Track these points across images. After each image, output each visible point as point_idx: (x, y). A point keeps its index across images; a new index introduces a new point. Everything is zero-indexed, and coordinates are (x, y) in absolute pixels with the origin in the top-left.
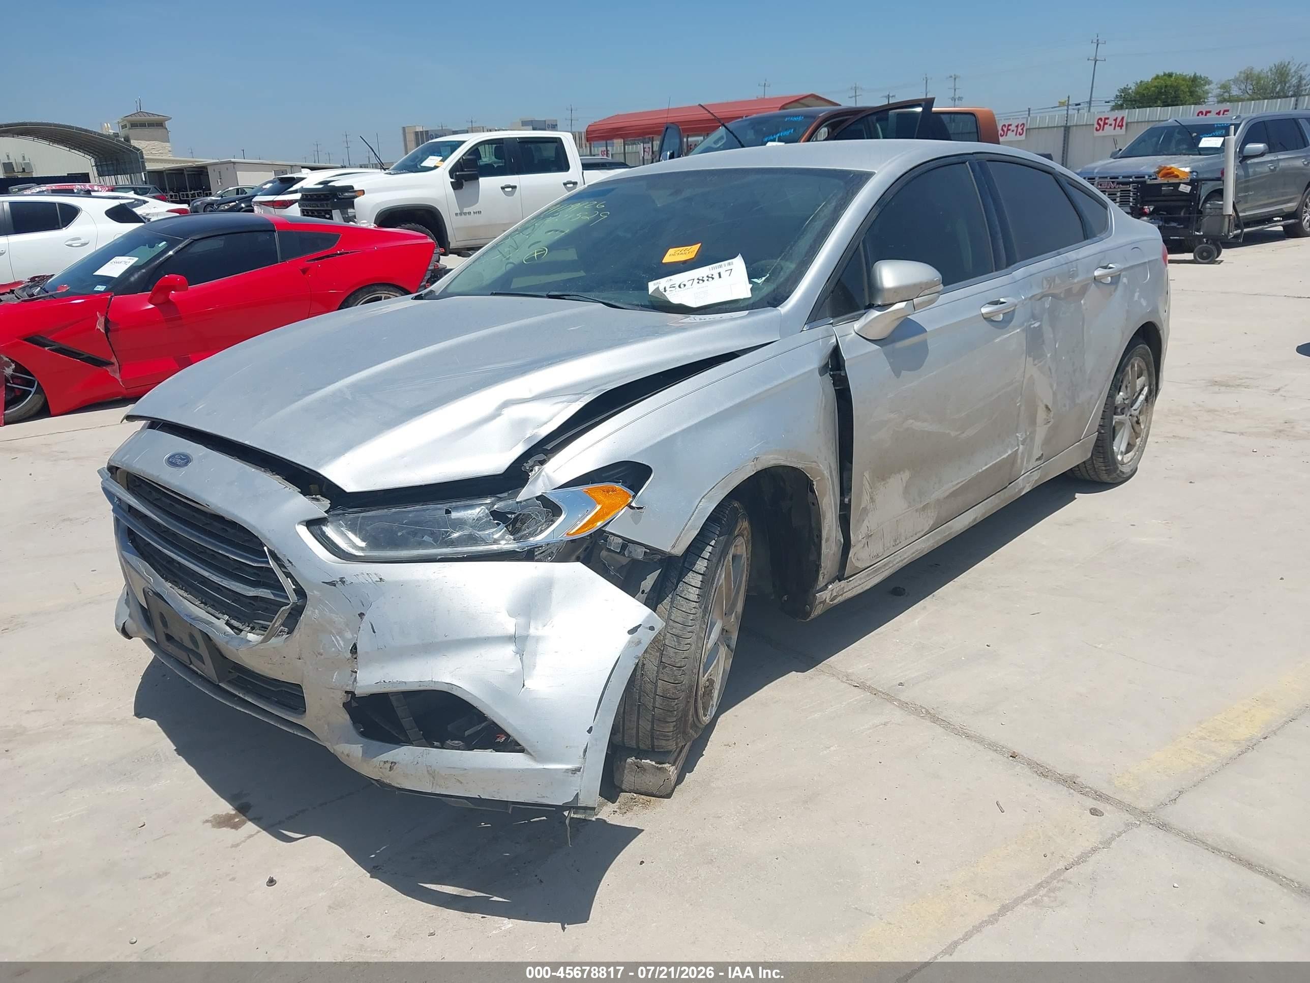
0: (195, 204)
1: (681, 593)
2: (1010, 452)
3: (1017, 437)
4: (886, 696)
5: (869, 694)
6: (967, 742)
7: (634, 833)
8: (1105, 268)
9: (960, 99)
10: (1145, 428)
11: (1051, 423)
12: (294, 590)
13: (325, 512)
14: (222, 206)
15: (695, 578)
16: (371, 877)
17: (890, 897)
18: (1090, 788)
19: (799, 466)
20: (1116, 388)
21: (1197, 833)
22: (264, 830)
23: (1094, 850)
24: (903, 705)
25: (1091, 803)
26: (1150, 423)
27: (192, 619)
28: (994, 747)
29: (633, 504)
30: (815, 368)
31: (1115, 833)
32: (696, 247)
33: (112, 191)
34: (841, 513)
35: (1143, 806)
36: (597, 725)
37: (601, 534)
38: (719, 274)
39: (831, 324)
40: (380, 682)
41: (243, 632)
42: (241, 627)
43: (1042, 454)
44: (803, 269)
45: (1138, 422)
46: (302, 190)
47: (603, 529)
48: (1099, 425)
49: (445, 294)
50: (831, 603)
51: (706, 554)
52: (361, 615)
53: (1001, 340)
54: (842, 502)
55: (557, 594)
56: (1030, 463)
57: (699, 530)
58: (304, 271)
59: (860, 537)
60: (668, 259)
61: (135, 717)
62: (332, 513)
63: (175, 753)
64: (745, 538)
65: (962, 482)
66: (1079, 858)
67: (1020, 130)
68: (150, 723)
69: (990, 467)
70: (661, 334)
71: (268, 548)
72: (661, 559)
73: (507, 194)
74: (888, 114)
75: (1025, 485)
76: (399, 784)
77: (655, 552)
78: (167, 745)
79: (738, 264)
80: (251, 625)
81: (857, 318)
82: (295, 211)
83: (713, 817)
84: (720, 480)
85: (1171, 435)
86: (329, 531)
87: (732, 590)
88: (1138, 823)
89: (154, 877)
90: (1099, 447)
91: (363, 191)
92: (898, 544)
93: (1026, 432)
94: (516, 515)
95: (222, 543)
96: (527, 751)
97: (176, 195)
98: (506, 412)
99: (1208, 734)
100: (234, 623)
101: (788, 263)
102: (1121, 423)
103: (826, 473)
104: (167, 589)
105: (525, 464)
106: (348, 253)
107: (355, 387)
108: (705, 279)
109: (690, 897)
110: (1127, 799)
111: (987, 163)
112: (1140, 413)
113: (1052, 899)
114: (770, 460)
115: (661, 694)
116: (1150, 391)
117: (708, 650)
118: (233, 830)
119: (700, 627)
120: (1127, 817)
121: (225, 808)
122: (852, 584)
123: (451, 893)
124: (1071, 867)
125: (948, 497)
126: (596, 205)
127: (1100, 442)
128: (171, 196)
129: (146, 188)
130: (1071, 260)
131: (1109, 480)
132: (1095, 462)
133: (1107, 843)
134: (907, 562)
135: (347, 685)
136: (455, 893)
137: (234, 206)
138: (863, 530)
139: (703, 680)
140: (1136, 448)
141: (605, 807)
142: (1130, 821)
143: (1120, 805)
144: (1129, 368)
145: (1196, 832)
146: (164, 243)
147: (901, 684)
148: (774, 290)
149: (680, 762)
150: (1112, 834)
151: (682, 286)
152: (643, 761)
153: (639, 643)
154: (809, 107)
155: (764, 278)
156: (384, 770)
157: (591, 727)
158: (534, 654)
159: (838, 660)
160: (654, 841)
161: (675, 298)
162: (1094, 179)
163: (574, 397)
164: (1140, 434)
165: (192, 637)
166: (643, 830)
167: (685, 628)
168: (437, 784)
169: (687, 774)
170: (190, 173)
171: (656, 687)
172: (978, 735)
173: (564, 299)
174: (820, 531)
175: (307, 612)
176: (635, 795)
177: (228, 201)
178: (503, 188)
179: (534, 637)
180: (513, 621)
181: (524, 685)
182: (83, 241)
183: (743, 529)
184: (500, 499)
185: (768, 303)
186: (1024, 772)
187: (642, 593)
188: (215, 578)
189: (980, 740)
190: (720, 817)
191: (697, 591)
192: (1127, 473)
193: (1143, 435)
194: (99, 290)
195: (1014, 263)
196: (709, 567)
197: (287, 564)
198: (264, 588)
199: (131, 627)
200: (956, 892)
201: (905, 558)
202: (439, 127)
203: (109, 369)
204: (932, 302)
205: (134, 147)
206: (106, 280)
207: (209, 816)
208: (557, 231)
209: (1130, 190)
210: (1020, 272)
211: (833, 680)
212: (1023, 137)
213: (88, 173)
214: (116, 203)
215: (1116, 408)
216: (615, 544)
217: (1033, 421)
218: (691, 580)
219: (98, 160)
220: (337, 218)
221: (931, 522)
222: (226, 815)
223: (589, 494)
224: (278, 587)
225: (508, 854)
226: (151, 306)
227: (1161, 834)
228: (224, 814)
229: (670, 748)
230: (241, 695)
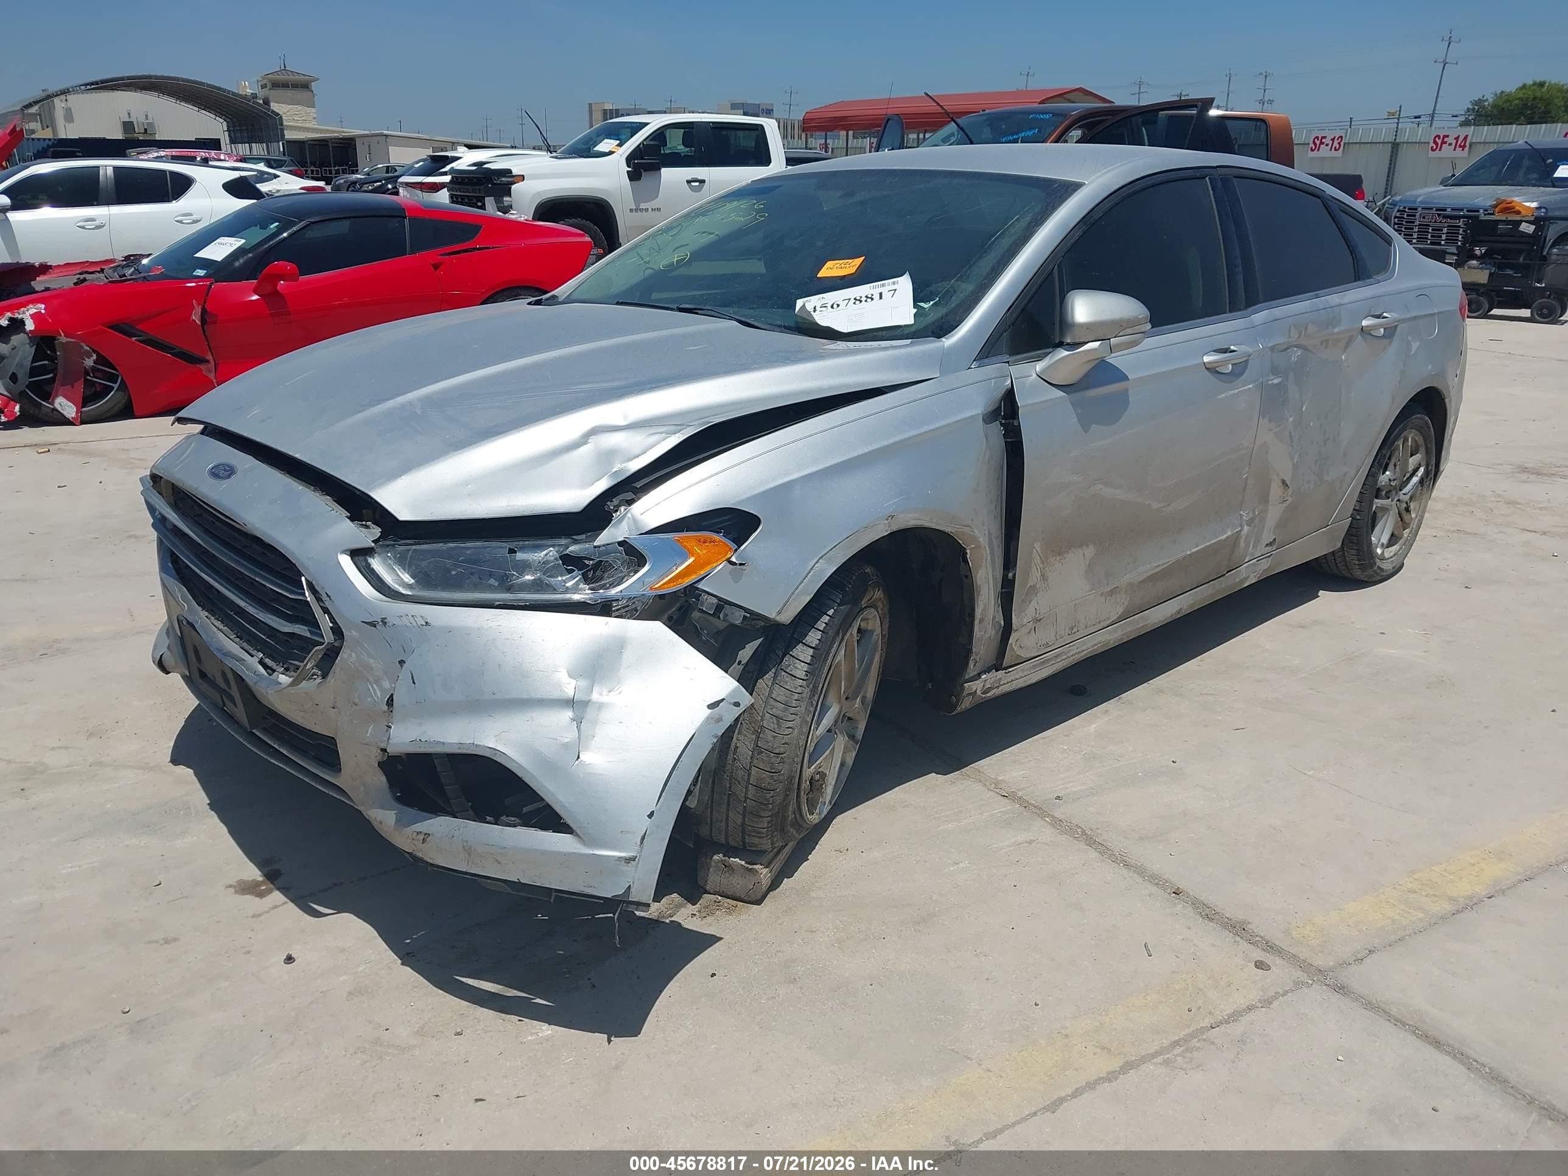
0: (337, 183)
1: (786, 668)
2: (1229, 533)
3: (1241, 516)
4: (1039, 811)
5: (1018, 806)
6: (1125, 871)
7: (711, 940)
8: (1378, 317)
9: (1271, 102)
10: (1416, 516)
11: (1288, 503)
12: (331, 628)
13: (373, 541)
14: (365, 186)
15: (803, 653)
16: (402, 964)
17: (995, 1041)
18: (1261, 937)
19: (948, 530)
20: (1381, 465)
21: (1380, 1001)
22: (292, 901)
23: (1250, 1008)
24: (1057, 823)
25: (1258, 954)
26: (1424, 512)
27: (223, 654)
28: (1156, 880)
29: (733, 559)
30: (978, 415)
31: (1281, 991)
32: (858, 261)
33: (241, 161)
34: (1004, 590)
35: (1321, 963)
36: (660, 809)
37: (692, 591)
38: (881, 294)
39: (1008, 362)
40: (416, 740)
41: (276, 673)
42: (275, 667)
43: (1275, 539)
44: (980, 294)
45: (1407, 510)
46: (452, 171)
47: (696, 585)
48: (1354, 509)
49: (568, 300)
50: (984, 696)
51: (821, 625)
52: (402, 662)
53: (1226, 397)
54: (1005, 577)
55: (628, 656)
56: (1258, 548)
57: (812, 595)
58: (436, 267)
59: (1025, 621)
60: (823, 273)
61: (170, 764)
62: (381, 543)
63: (208, 807)
64: (880, 612)
65: (1163, 564)
66: (1230, 1016)
67: (1336, 144)
68: (186, 772)
69: (1203, 549)
70: (792, 361)
71: (306, 579)
72: (764, 626)
73: (693, 189)
74: (1157, 116)
75: (1249, 574)
76: (431, 859)
77: (756, 617)
78: (201, 798)
79: (904, 285)
80: (285, 666)
81: (1040, 358)
82: (443, 197)
83: (806, 931)
84: (842, 539)
85: (1455, 529)
86: (376, 563)
87: (856, 671)
88: (1311, 982)
89: (161, 942)
90: (1352, 535)
91: (523, 176)
92: (1075, 633)
93: (1254, 512)
94: (595, 561)
95: (261, 569)
96: (576, 833)
97: (317, 171)
98: (592, 440)
99: (1420, 887)
100: (268, 661)
101: (964, 286)
102: (1385, 510)
103: (983, 540)
104: (201, 618)
105: (609, 503)
106: (489, 248)
107: (428, 400)
108: (864, 299)
109: (762, 1019)
110: (1303, 953)
111: (1234, 179)
112: (1411, 498)
113: (1187, 1060)
114: (909, 520)
115: (755, 784)
116: (1427, 472)
117: (817, 738)
118: (258, 899)
119: (806, 709)
120: (1298, 974)
121: (253, 873)
122: (1010, 676)
123: (489, 990)
124: (1218, 1026)
125: (1143, 582)
126: (755, 204)
127: (1354, 530)
128: (312, 171)
129: (282, 160)
130: (1332, 305)
131: (1363, 577)
132: (1346, 554)
133: (1267, 1003)
134: (1086, 654)
135: (382, 742)
136: (493, 991)
137: (380, 186)
138: (1030, 612)
139: (808, 772)
140: (1401, 541)
141: (683, 909)
142: (1302, 979)
143: (1293, 959)
144: (1400, 443)
145: (1379, 999)
146: (277, 224)
147: (1058, 798)
148: (942, 318)
149: (777, 865)
150: (1276, 993)
151: (835, 306)
152: (731, 859)
153: (720, 720)
154: (1074, 102)
155: (932, 303)
156: (416, 842)
157: (653, 811)
158: (595, 723)
159: (990, 765)
160: (733, 952)
161: (823, 319)
162: (1416, 209)
163: (673, 428)
164: (1409, 524)
165: (224, 674)
166: (722, 938)
167: (787, 709)
168: (472, 863)
169: (786, 879)
170: (336, 145)
171: (749, 775)
172: (1139, 864)
173: (697, 313)
174: (973, 610)
175: (344, 655)
176: (720, 898)
177: (374, 179)
178: (689, 182)
179: (596, 703)
180: (573, 682)
181: (578, 757)
182: (194, 217)
183: (876, 599)
184: (576, 542)
185: (933, 332)
186: (1185, 912)
187: (739, 665)
188: (251, 610)
189: (1140, 871)
190: (814, 932)
191: (806, 667)
192: (1387, 571)
193: (1414, 524)
194: (199, 274)
195: (1254, 305)
196: (823, 640)
197: (324, 597)
198: (302, 625)
199: (169, 661)
200: (1074, 1042)
201: (1083, 651)
202: (631, 105)
203: (203, 367)
204: (1135, 343)
205: (273, 112)
206: (207, 263)
207: (233, 882)
208: (704, 233)
209: (1459, 227)
210: (1260, 316)
211: (978, 787)
212: (1339, 153)
213: (219, 139)
214: (236, 175)
215: (1379, 490)
216: (707, 605)
217: (1264, 499)
218: (799, 653)
219: (231, 123)
220: (491, 207)
221: (1121, 610)
222: (252, 881)
223: (681, 543)
224: (314, 624)
225: (561, 952)
226: (255, 297)
227: (1335, 998)
228: (250, 879)
229: (764, 847)
230: (276, 746)
